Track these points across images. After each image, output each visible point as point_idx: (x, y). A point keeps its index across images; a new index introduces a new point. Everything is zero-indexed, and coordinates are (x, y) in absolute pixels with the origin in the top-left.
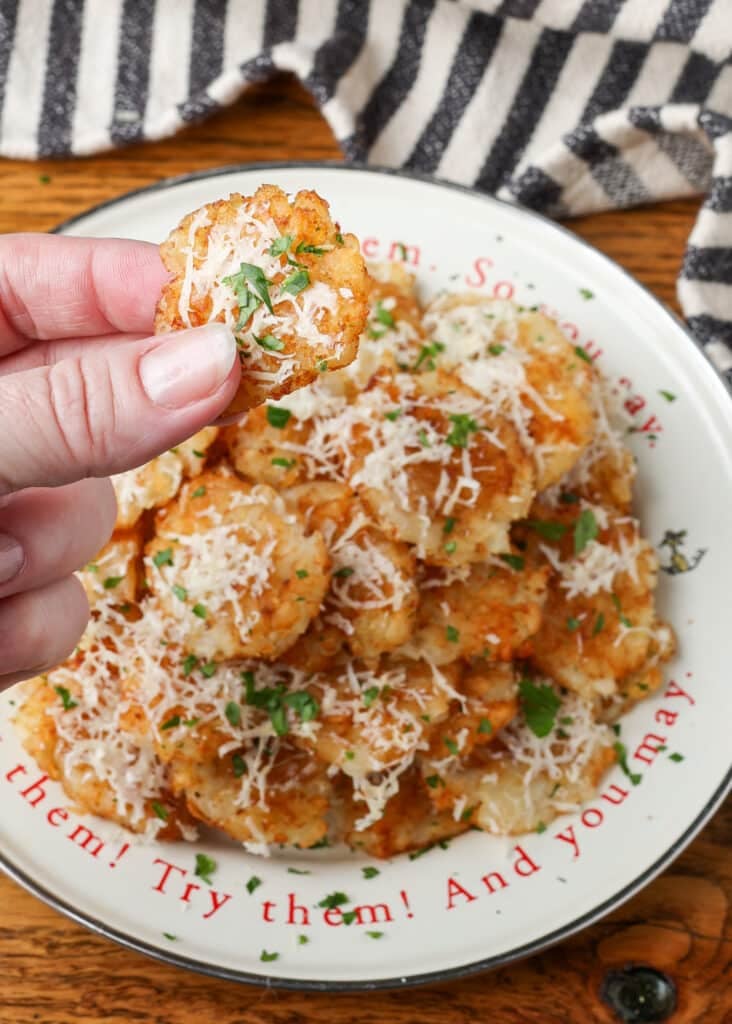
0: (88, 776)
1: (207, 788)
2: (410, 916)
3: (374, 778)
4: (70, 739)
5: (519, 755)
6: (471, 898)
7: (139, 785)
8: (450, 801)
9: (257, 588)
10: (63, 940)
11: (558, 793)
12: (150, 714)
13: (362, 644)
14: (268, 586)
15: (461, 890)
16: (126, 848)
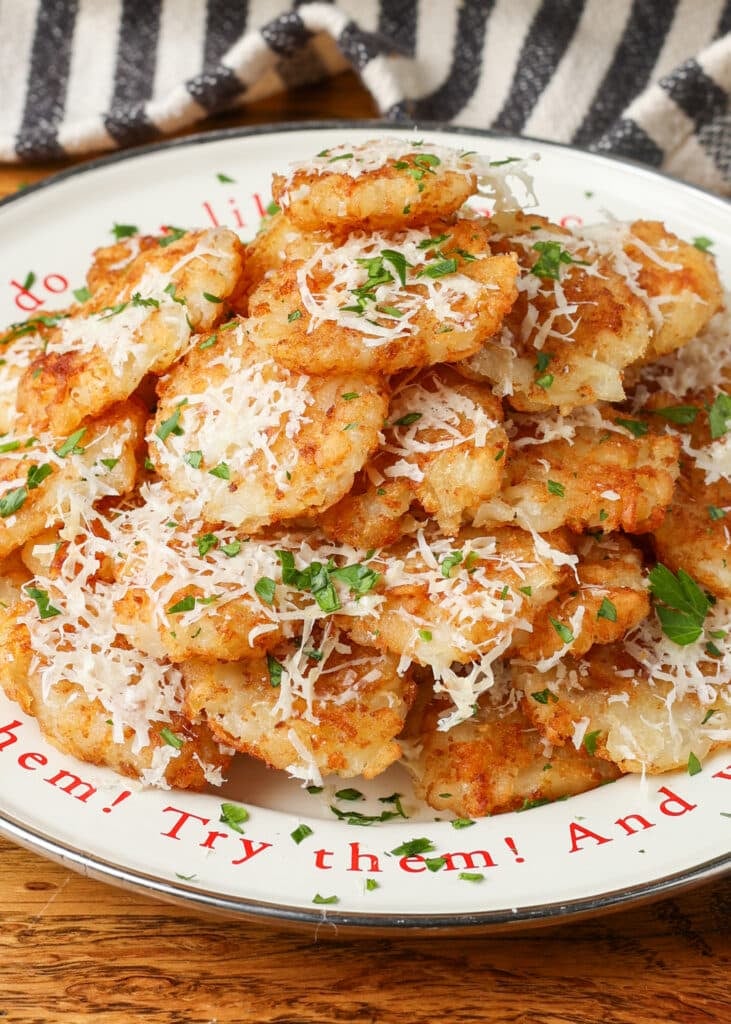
0: (73, 696)
1: (237, 698)
2: (520, 860)
3: (461, 670)
4: (49, 651)
5: (655, 671)
6: (602, 840)
7: (143, 704)
8: (567, 724)
9: (293, 427)
10: (40, 927)
11: (712, 720)
12: (153, 595)
13: (434, 496)
14: (307, 420)
15: (588, 833)
16: (125, 795)
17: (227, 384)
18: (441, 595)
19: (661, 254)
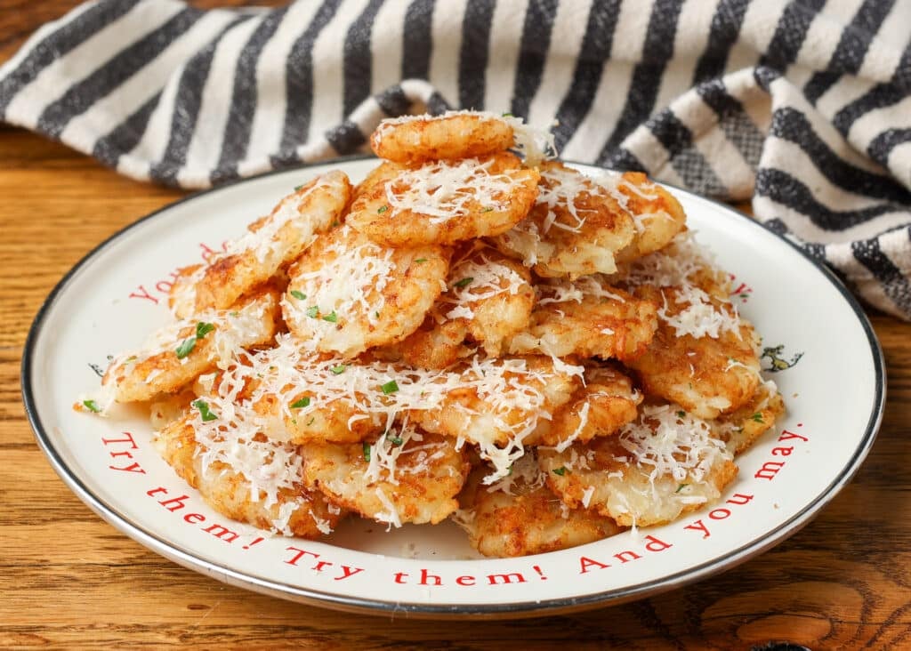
0: (224, 472)
1: (340, 468)
2: (544, 578)
3: (499, 445)
4: (206, 442)
5: (642, 458)
6: (604, 566)
7: (273, 476)
8: (578, 491)
9: (381, 284)
10: (197, 632)
11: (683, 490)
12: (280, 397)
13: (482, 329)
14: (390, 279)
15: (593, 563)
16: (260, 540)
17: (336, 263)
18: (486, 394)
19: (643, 191)
